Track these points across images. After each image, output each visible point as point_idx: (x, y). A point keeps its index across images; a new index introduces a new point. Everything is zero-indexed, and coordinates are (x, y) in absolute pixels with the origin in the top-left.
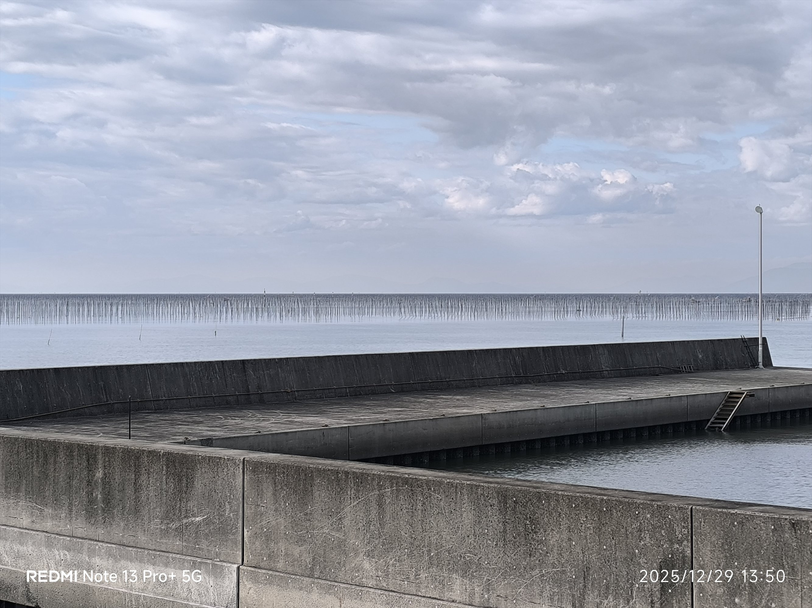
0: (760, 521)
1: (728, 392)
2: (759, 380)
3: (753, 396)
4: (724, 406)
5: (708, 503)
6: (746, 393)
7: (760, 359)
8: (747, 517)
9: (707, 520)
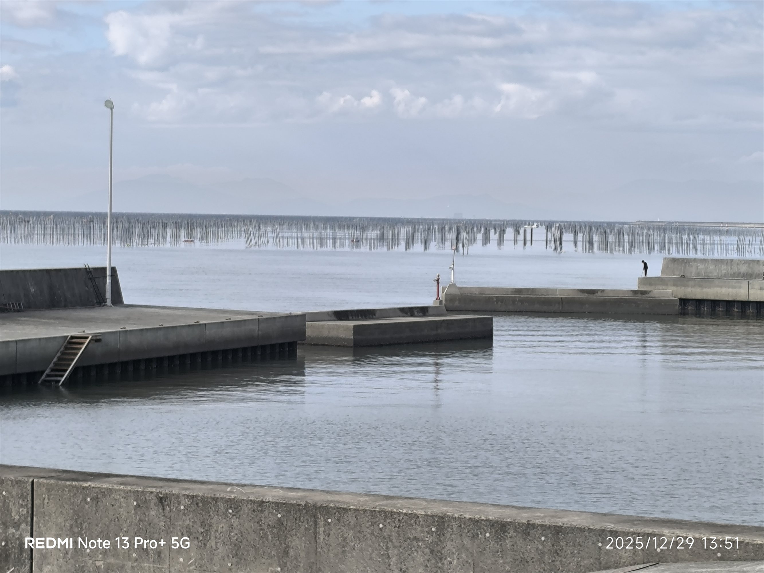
0: (120, 495)
1: (68, 336)
2: (107, 321)
3: (98, 341)
4: (63, 353)
5: (53, 474)
6: (90, 337)
7: (108, 295)
8: (103, 490)
9: (52, 496)
